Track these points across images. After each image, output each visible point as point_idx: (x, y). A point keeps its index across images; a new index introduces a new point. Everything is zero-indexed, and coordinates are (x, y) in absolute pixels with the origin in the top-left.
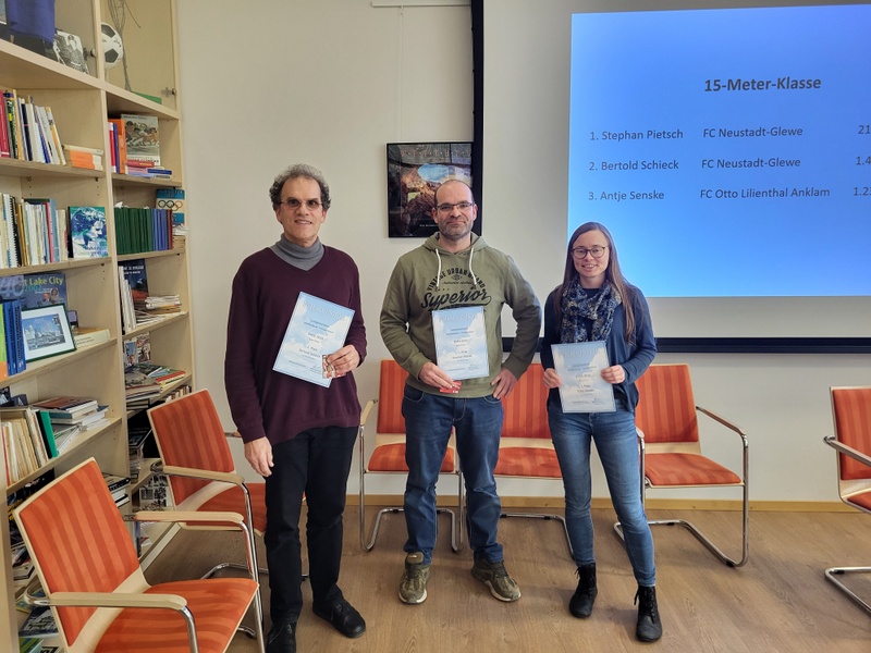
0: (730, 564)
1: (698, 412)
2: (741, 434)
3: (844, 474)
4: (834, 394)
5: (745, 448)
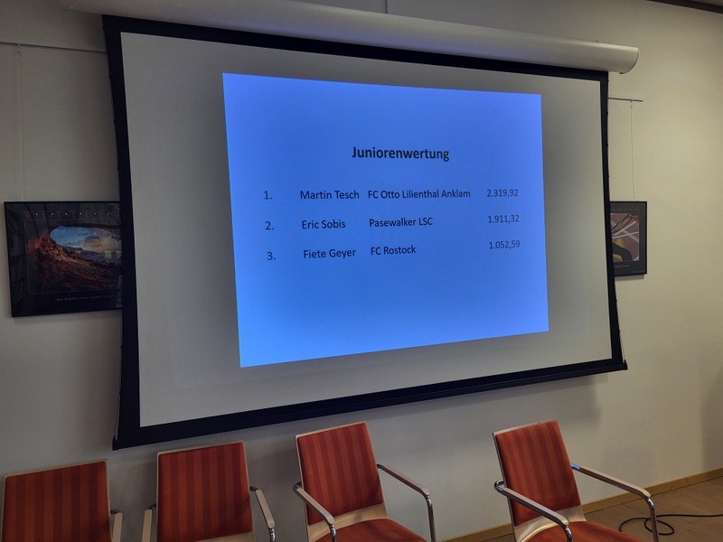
1: (379, 471)
2: (426, 496)
3: (517, 519)
4: (496, 439)
5: (430, 508)
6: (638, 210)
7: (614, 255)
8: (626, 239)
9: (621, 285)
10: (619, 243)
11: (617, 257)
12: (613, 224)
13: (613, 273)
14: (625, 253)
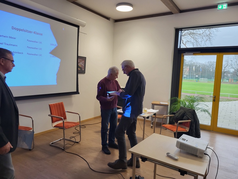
0: (30, 150)
2: (31, 118)
3: (53, 122)
4: (49, 105)
5: (33, 121)
6: (84, 59)
7: (78, 68)
8: (81, 65)
9: (79, 75)
10: (80, 66)
11: (79, 69)
12: (79, 61)
13: (78, 72)
14: (81, 68)
